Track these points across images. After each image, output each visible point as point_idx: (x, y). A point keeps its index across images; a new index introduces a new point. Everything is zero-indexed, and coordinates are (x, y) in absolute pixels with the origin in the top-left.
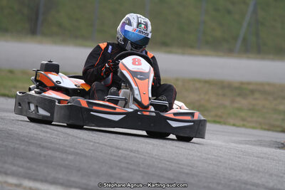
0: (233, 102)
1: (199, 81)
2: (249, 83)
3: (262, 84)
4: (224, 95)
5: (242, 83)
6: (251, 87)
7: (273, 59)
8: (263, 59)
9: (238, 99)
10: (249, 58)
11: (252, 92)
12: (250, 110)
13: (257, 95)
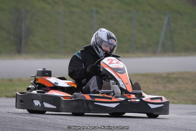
0: (165, 87)
1: (139, 75)
2: (173, 73)
3: (182, 73)
4: (158, 83)
5: (169, 74)
6: (175, 76)
7: (185, 56)
8: (178, 56)
9: (168, 85)
10: (169, 56)
11: (177, 79)
12: (177, 92)
13: (180, 81)
